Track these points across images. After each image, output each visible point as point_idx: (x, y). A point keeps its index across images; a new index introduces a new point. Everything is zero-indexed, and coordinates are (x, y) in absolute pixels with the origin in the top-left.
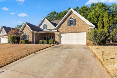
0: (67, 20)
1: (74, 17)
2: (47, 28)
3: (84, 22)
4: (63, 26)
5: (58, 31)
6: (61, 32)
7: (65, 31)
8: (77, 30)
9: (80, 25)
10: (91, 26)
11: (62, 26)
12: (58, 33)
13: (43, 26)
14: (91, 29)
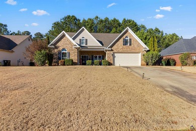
0: (122, 39)
1: (130, 37)
2: (86, 44)
3: (139, 44)
4: (118, 44)
5: (112, 50)
6: (115, 51)
7: (120, 51)
8: (133, 51)
9: (135, 46)
10: (145, 48)
11: (116, 44)
12: (112, 52)
13: (80, 40)
14: (145, 51)
